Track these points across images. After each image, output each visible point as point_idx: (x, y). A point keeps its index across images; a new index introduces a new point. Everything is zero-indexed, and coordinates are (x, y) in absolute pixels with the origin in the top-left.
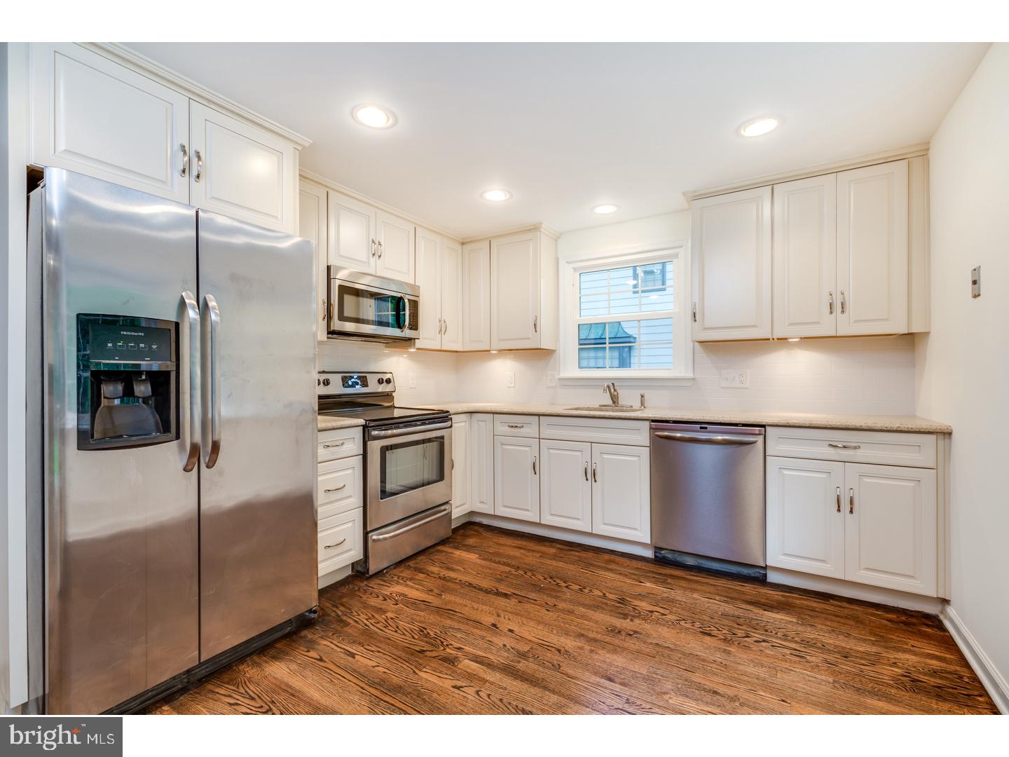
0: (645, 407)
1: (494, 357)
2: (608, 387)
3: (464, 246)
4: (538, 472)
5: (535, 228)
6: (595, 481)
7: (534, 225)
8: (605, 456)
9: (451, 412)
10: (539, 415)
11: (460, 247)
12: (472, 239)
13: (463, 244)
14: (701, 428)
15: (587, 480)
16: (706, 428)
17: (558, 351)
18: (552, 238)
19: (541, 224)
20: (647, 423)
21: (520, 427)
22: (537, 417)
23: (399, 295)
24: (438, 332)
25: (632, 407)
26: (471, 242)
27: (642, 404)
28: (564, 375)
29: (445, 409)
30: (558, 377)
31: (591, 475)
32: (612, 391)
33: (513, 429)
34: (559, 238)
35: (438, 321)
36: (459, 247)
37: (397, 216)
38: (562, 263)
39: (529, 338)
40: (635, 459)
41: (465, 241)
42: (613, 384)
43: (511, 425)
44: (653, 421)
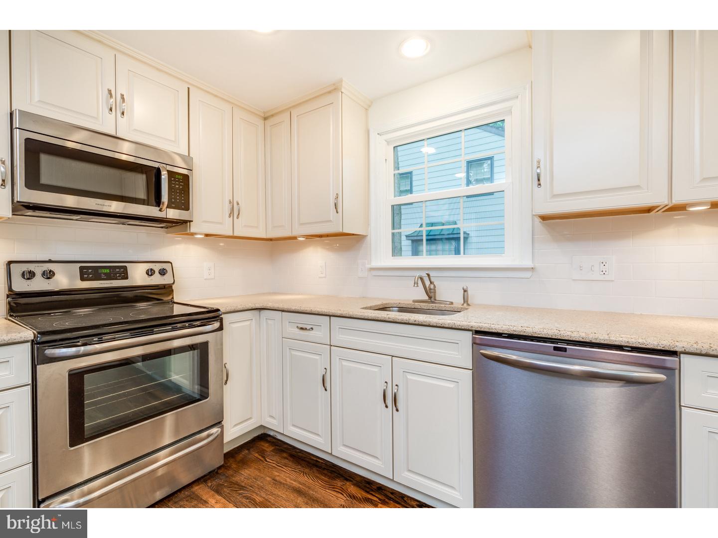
0: (468, 305)
1: (302, 246)
2: (422, 279)
3: (266, 121)
4: (328, 389)
5: (334, 89)
6: (397, 410)
7: (334, 84)
8: (410, 377)
9: (222, 310)
10: (330, 316)
11: (262, 122)
12: (272, 113)
13: (265, 119)
14: (556, 349)
15: (387, 407)
16: (565, 350)
17: (368, 238)
18: (362, 106)
19: (341, 81)
20: (469, 334)
21: (309, 330)
22: (328, 318)
23: (156, 165)
24: (227, 215)
25: (452, 303)
26: (272, 116)
27: (465, 300)
28: (375, 264)
29: (215, 307)
30: (369, 266)
31: (391, 400)
32: (427, 283)
33: (302, 332)
34: (370, 106)
35: (227, 202)
36: (260, 123)
37: (157, 69)
38: (373, 135)
39: (330, 221)
40: (451, 385)
41: (266, 115)
42: (428, 275)
43: (301, 326)
44: (477, 332)
